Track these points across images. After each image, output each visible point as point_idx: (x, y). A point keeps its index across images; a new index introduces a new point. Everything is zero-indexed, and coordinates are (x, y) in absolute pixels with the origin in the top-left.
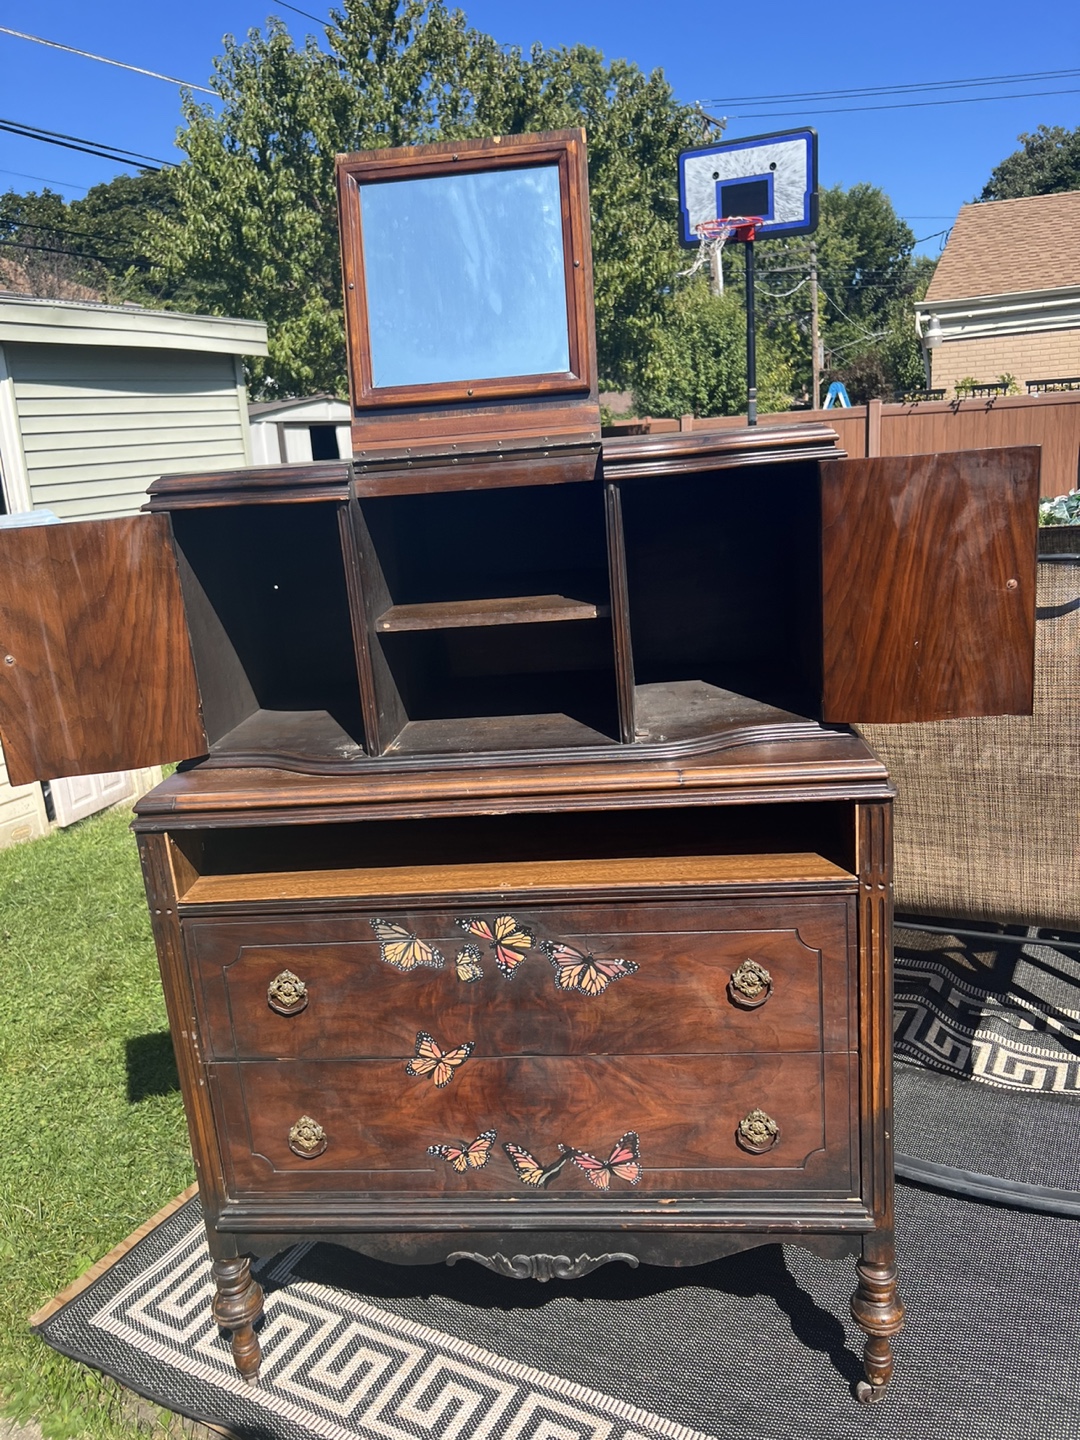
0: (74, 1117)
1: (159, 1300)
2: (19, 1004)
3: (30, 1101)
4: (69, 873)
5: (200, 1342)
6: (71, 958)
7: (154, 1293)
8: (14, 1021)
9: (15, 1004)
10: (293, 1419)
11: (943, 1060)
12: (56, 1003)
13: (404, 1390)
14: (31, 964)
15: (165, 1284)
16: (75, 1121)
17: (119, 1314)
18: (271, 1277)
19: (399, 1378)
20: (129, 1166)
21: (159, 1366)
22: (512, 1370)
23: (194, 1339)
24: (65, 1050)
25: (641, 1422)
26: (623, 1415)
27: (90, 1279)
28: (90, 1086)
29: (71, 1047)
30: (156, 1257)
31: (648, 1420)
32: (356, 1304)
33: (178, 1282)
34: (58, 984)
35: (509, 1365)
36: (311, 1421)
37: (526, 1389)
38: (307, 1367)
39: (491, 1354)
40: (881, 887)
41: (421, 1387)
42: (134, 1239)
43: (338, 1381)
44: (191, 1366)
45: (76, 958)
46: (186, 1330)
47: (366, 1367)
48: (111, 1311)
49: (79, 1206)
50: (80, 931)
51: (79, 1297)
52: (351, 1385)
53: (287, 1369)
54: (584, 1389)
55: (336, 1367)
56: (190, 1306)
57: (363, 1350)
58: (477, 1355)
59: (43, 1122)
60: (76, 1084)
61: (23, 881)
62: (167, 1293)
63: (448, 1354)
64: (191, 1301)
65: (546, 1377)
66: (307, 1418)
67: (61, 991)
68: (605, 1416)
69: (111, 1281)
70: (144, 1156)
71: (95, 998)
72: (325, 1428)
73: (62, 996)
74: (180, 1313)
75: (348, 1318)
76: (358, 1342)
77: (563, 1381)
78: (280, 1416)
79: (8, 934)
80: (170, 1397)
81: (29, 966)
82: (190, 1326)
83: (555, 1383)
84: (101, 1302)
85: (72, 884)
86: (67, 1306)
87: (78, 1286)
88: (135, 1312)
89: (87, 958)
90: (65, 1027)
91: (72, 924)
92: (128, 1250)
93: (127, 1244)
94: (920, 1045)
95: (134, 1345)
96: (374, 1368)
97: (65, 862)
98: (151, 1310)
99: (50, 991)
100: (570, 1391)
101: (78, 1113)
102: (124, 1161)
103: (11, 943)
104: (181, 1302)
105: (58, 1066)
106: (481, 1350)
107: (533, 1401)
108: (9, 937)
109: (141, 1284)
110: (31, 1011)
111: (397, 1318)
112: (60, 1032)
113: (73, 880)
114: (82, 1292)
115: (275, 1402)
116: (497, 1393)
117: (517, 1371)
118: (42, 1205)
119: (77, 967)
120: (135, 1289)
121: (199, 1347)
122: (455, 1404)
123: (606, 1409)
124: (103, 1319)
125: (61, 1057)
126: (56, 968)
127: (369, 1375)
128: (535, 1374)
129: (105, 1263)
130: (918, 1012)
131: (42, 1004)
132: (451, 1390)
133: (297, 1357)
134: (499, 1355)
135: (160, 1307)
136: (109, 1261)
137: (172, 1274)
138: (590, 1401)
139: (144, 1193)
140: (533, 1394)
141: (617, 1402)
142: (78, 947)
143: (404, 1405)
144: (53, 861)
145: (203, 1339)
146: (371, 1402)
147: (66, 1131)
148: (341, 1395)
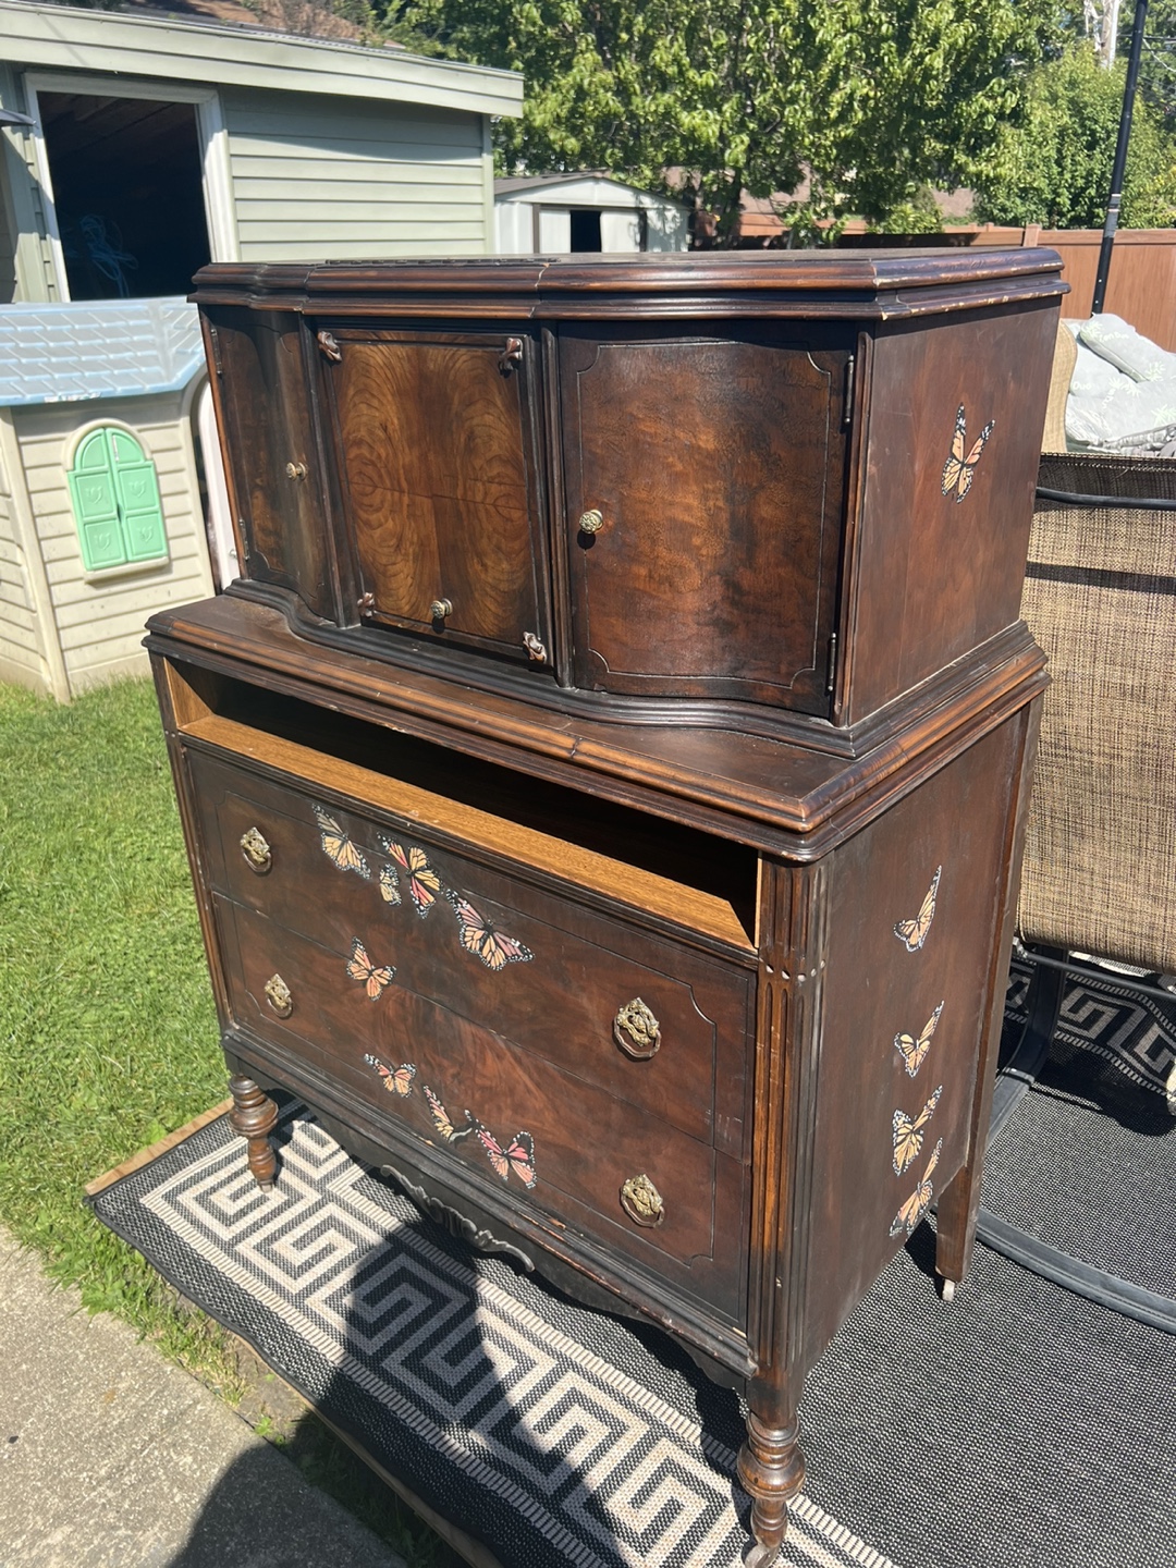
1: (214, 1190)
5: (244, 1243)
7: (210, 1182)
10: (316, 1345)
11: (1151, 1077)
13: (436, 1337)
15: (223, 1174)
17: (170, 1197)
18: (329, 1187)
19: (435, 1323)
21: (197, 1260)
22: (556, 1341)
23: (239, 1239)
25: (680, 1431)
26: (663, 1419)
27: (151, 1156)
31: (689, 1431)
32: (409, 1234)
33: (237, 1175)
35: (554, 1334)
37: (565, 1365)
38: (344, 1291)
39: (536, 1319)
41: (455, 1338)
43: (371, 1315)
44: (229, 1267)
46: (233, 1227)
47: (403, 1305)
48: (164, 1193)
51: (136, 1173)
52: (384, 1321)
53: (323, 1289)
54: (628, 1380)
55: (373, 1298)
56: (242, 1203)
57: (405, 1286)
58: (523, 1316)
62: (222, 1184)
63: (493, 1308)
64: (245, 1197)
65: (590, 1357)
68: (644, 1415)
69: (170, 1161)
74: (231, 1209)
75: (398, 1247)
77: (607, 1365)
78: (303, 1340)
80: (201, 1297)
82: (237, 1224)
83: (598, 1366)
84: (157, 1181)
86: (123, 1180)
87: (140, 1160)
88: (187, 1198)
92: (194, 1131)
93: (194, 1125)
94: (1125, 1054)
95: (179, 1234)
96: (411, 1308)
98: (203, 1199)
100: (612, 1378)
104: (235, 1197)
106: (528, 1311)
107: (570, 1380)
109: (199, 1170)
114: (142, 1168)
115: (302, 1323)
116: (534, 1364)
117: (561, 1344)
120: (193, 1174)
121: (241, 1248)
122: (486, 1365)
123: (647, 1407)
124: (153, 1201)
127: (405, 1314)
128: (579, 1351)
130: (1135, 1014)
132: (486, 1349)
133: (337, 1279)
134: (546, 1322)
135: (213, 1198)
136: (175, 1139)
137: (232, 1165)
138: (631, 1395)
140: (571, 1372)
141: (660, 1402)
143: (432, 1354)
145: (248, 1240)
146: (400, 1344)
148: (372, 1329)
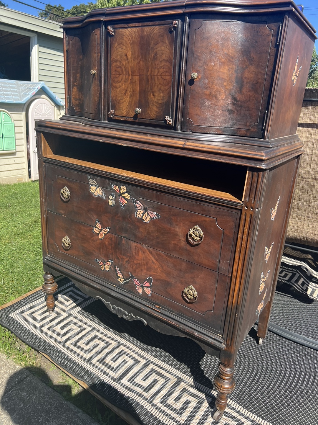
0: (19, 258)
1: (33, 313)
2: (9, 224)
3: (7, 251)
4: (32, 193)
5: (44, 327)
6: (28, 215)
7: (32, 310)
8: (7, 229)
9: (8, 224)
10: (69, 356)
11: (303, 291)
12: (20, 226)
13: (108, 354)
14: (15, 214)
15: (36, 308)
16: (19, 259)
17: (20, 314)
18: (70, 312)
19: (107, 350)
20: (33, 274)
21: (29, 332)
22: (145, 355)
23: (43, 326)
24: (20, 239)
25: (187, 380)
26: (181, 377)
27: (13, 303)
28: (26, 250)
29: (22, 239)
30: (35, 300)
31: (190, 380)
32: (97, 325)
33: (41, 309)
34: (22, 221)
35: (145, 354)
36: (75, 358)
37: (149, 362)
38: (77, 341)
39: (139, 349)
40: (251, 210)
41: (114, 354)
42: (29, 294)
43: (87, 348)
44: (39, 334)
45: (29, 215)
46: (40, 323)
47: (96, 345)
48: (17, 313)
49: (15, 282)
50: (32, 209)
51: (8, 307)
52: (91, 350)
53: (71, 340)
54: (169, 366)
55: (87, 343)
56: (43, 316)
57: (97, 340)
58: (134, 348)
59: (9, 257)
60: (22, 248)
61: (18, 192)
62: (36, 311)
63: (125, 346)
64: (43, 315)
65: (156, 360)
66: (74, 357)
67: (23, 223)
68: (175, 376)
69: (19, 304)
70: (39, 272)
71: (33, 227)
72: (79, 361)
73: (23, 225)
74: (39, 318)
75: (94, 329)
76: (96, 337)
77: (162, 362)
78: (65, 354)
79: (10, 205)
80: (30, 342)
81: (15, 215)
82: (42, 322)
83: (159, 362)
84: (14, 310)
85: (32, 196)
86: (3, 309)
87: (9, 304)
88: (25, 315)
89: (32, 216)
90: (21, 233)
91: (30, 206)
92: (26, 296)
93: (26, 295)
95: (22, 324)
96: (99, 346)
97: (32, 190)
98: (30, 315)
99: (19, 223)
100: (164, 366)
101: (21, 257)
102: (32, 273)
103: (11, 208)
104: (40, 315)
105: (17, 243)
106: (136, 347)
107: (151, 366)
108: (10, 206)
109: (29, 307)
110: (12, 227)
111: (110, 332)
112: (20, 234)
113: (33, 195)
114: (9, 306)
115: (64, 350)
116: (139, 362)
117: (147, 356)
118: (4, 280)
119: (29, 218)
120: (26, 308)
121: (43, 329)
122: (125, 362)
123: (176, 374)
124: (14, 315)
125: (19, 241)
126: (22, 217)
127: (97, 348)
128: (153, 358)
129: (19, 299)
131: (16, 226)
132: (124, 357)
133: (75, 338)
134: (142, 350)
135: (33, 315)
136: (20, 298)
137: (39, 306)
138: (170, 370)
139: (36, 282)
140: (151, 364)
141: (180, 372)
142: (30, 213)
143: (107, 359)
144: (28, 189)
145: (45, 327)
146: (96, 356)
147: (16, 261)
148: (87, 352)
